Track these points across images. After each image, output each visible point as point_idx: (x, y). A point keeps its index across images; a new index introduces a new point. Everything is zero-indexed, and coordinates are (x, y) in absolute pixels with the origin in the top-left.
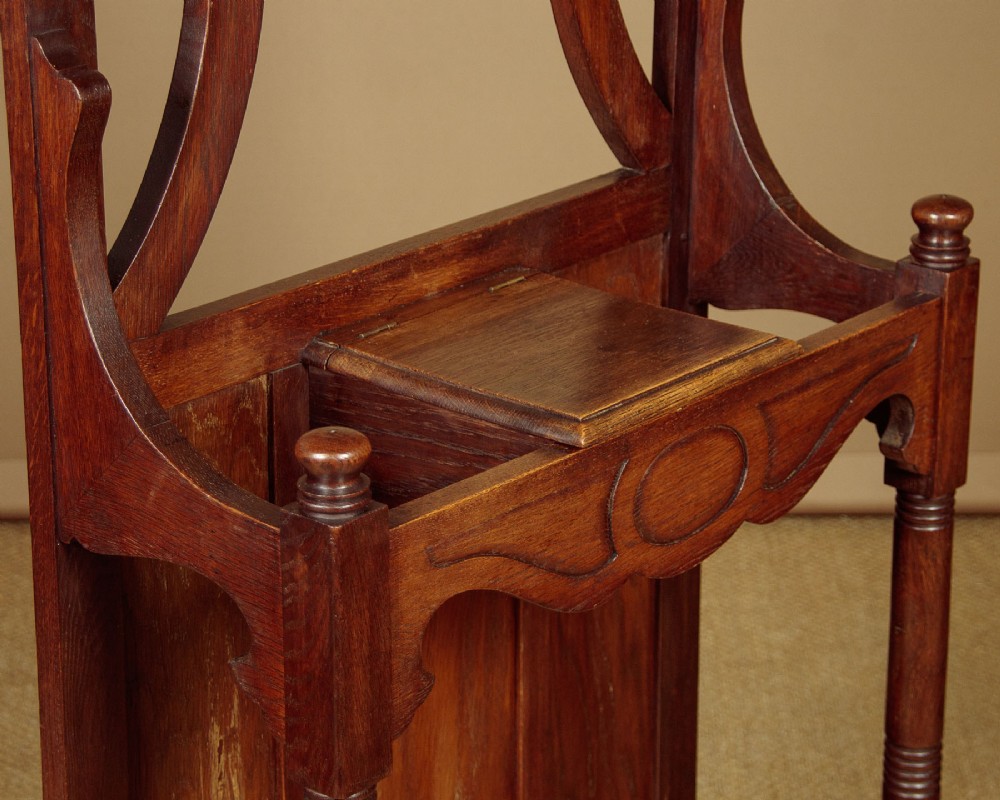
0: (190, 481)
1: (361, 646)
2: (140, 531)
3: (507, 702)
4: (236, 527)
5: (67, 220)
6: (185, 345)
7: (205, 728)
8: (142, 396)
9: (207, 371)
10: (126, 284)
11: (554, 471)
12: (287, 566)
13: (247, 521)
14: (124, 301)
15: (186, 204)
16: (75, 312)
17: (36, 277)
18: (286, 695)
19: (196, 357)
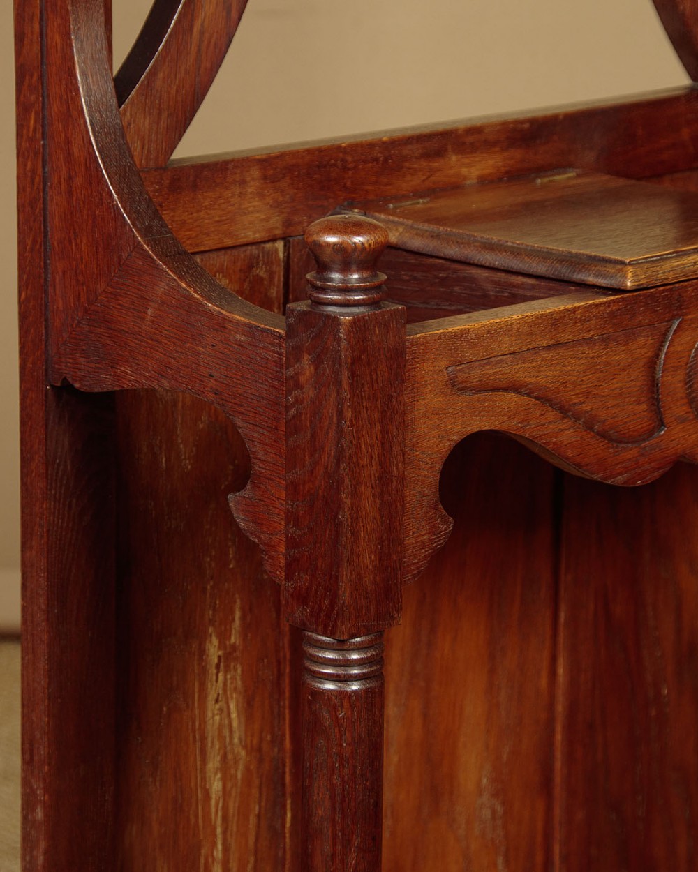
0: (191, 290)
1: (371, 463)
2: (135, 358)
3: (544, 682)
4: (238, 336)
5: (70, 8)
6: (195, 187)
7: (203, 639)
8: (144, 206)
9: (218, 222)
10: (132, 103)
11: (595, 311)
12: (291, 371)
13: (251, 327)
14: (130, 124)
15: (202, 25)
16: (75, 113)
17: (35, 78)
18: (287, 524)
19: (206, 204)
